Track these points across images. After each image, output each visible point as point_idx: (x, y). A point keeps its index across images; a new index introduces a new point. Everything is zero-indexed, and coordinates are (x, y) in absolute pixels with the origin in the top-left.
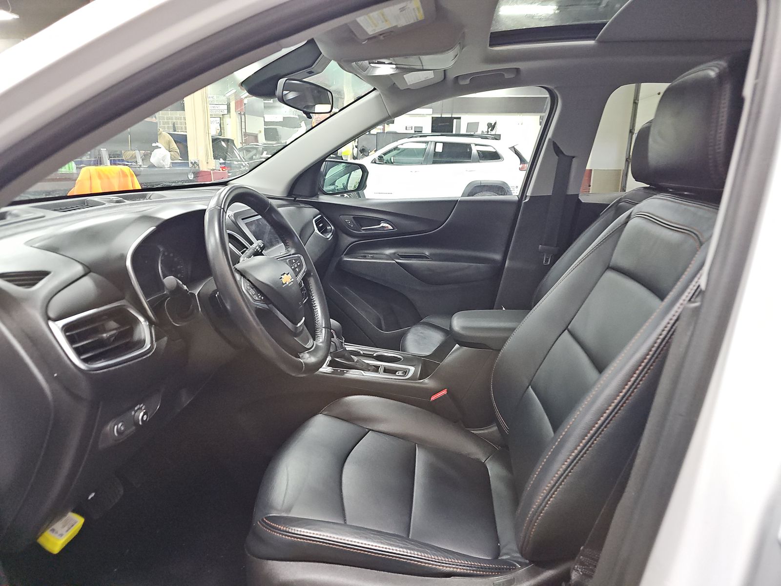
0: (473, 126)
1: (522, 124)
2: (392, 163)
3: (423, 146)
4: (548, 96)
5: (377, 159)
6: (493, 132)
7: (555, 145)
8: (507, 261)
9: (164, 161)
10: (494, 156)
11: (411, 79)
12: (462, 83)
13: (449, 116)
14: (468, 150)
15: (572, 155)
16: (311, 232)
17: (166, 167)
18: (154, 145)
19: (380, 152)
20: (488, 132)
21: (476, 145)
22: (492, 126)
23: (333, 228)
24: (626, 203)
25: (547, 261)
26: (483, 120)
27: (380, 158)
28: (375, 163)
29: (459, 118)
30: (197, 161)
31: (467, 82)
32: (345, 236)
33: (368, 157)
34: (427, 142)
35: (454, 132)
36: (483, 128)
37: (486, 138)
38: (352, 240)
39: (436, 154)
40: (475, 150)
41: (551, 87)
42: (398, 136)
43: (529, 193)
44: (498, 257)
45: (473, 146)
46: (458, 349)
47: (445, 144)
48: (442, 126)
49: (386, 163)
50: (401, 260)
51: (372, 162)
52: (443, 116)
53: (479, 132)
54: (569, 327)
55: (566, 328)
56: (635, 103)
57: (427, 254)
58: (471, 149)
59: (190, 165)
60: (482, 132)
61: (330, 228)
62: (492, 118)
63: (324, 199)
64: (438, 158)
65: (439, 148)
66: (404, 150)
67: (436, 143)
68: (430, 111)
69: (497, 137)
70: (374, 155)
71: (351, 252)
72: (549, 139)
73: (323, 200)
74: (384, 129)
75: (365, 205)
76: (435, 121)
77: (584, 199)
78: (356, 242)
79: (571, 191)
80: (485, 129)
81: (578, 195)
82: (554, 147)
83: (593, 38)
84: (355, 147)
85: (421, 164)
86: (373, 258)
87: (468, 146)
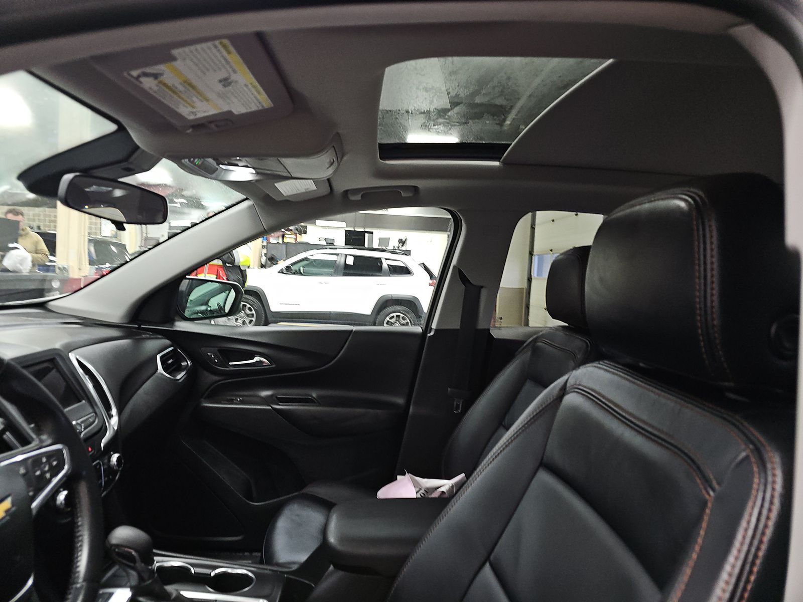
0: (384, 241)
1: (431, 241)
2: (301, 274)
3: (334, 258)
4: (450, 217)
5: (284, 269)
6: (404, 248)
7: (460, 272)
8: (411, 408)
9: (21, 264)
10: (404, 271)
11: (286, 188)
12: (353, 198)
13: (362, 230)
14: (379, 264)
15: (481, 285)
16: (150, 372)
17: (23, 271)
18: (11, 245)
19: (289, 262)
20: (399, 247)
21: (386, 259)
22: (402, 242)
23: (189, 364)
24: (543, 344)
25: (457, 408)
26: (394, 236)
27: (288, 268)
28: (283, 273)
29: (372, 233)
30: (66, 267)
31: (358, 197)
32: (206, 374)
33: (277, 265)
34: (337, 255)
35: (366, 245)
36: (393, 244)
37: (396, 253)
38: (215, 378)
39: (346, 266)
40: (385, 265)
41: (453, 209)
42: (308, 246)
43: (434, 326)
44: (400, 401)
45: (383, 261)
46: (332, 573)
47: (355, 257)
48: (355, 239)
49: (294, 273)
50: (279, 405)
51: (279, 272)
52: (357, 229)
53: (390, 247)
54: (492, 557)
55: (487, 559)
56: (533, 228)
57: (314, 395)
58: (381, 263)
59: (57, 271)
60: (394, 247)
61: (186, 363)
62: (403, 234)
63: (182, 326)
64: (348, 271)
65: (350, 261)
66: (315, 260)
67: (346, 255)
68: (343, 224)
69: (407, 253)
70: (282, 264)
71: (213, 395)
72: (454, 267)
73: (179, 327)
74: (296, 239)
75: (236, 334)
76: (348, 233)
77: (495, 334)
78: (219, 381)
79: (481, 325)
80: (397, 244)
81: (489, 330)
82: (459, 274)
83: (498, 159)
84: (263, 255)
85: (332, 275)
86: (242, 402)
87: (379, 260)
